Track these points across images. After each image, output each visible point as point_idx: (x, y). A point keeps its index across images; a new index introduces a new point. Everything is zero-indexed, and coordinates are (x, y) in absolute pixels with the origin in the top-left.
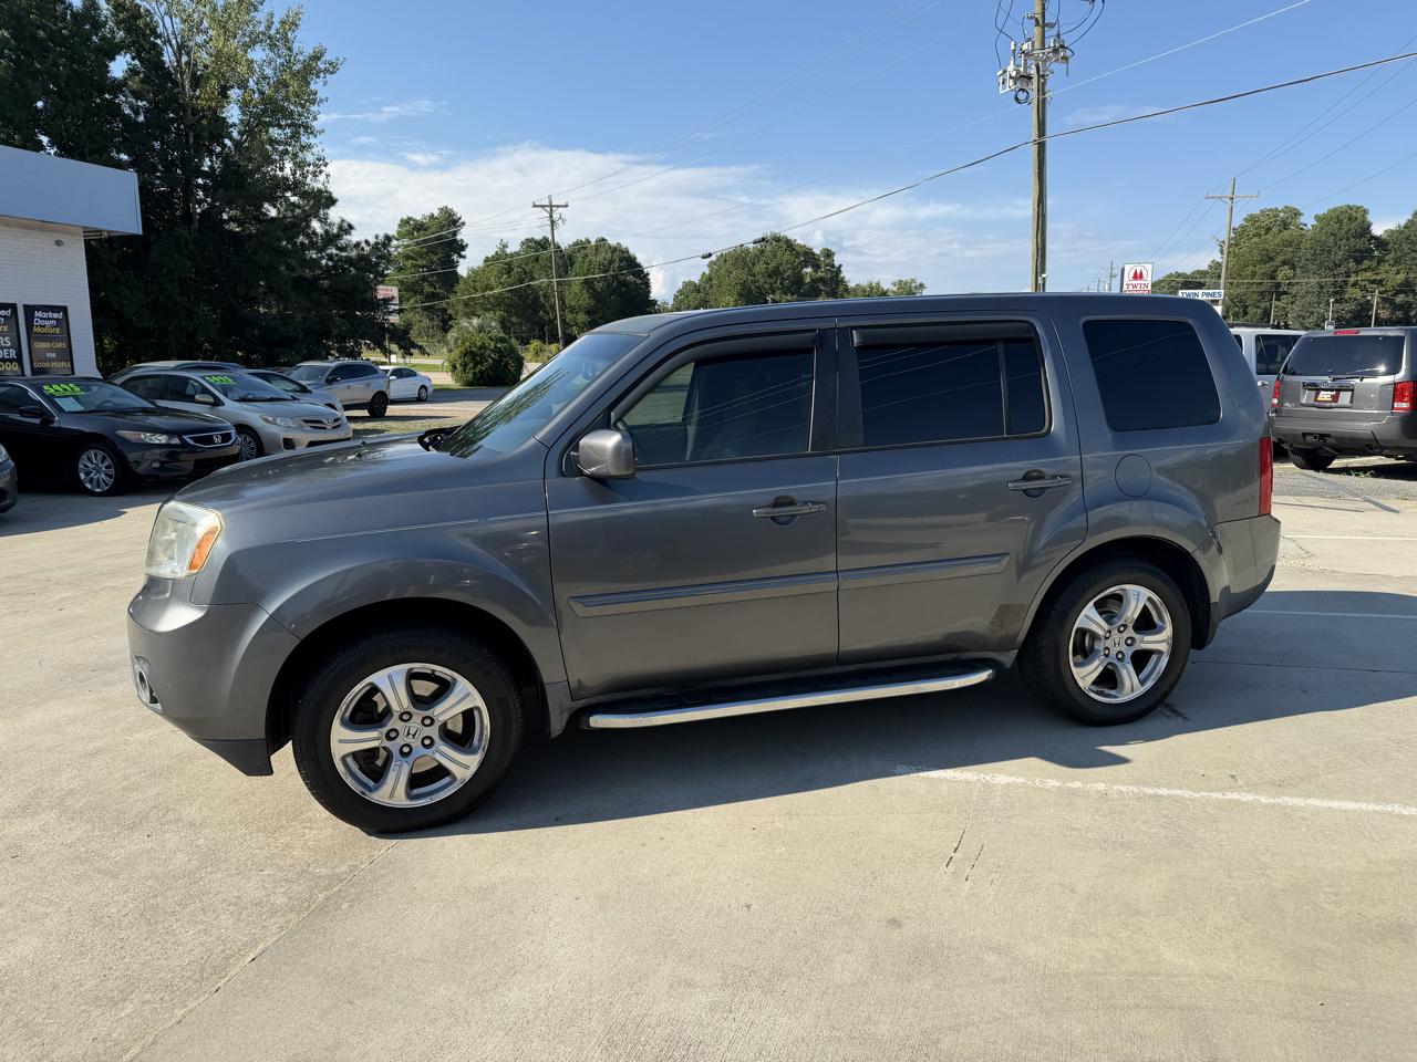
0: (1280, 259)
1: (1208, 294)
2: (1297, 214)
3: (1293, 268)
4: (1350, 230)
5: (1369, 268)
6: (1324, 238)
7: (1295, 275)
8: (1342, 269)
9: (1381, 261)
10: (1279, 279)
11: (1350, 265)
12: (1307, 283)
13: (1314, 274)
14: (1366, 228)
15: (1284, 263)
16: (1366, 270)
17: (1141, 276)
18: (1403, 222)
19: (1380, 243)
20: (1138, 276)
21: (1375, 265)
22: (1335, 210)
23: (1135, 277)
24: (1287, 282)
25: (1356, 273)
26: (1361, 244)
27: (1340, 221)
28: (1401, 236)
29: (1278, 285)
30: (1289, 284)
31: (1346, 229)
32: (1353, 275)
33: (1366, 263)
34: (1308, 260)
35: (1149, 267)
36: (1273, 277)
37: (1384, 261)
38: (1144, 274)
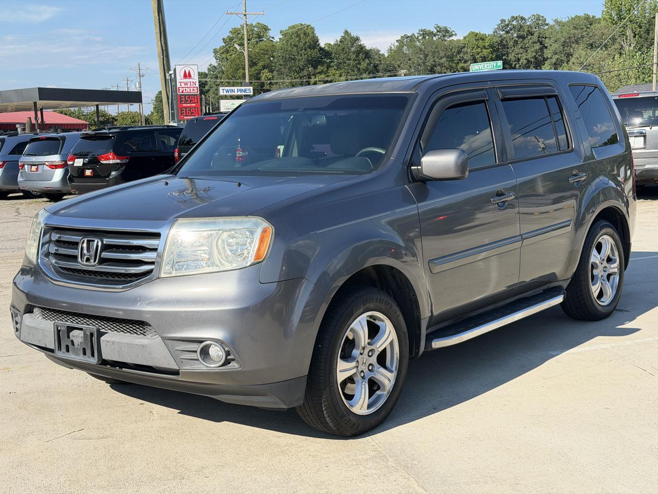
0: (261, 64)
1: (241, 91)
2: (266, 29)
3: (271, 71)
4: (306, 43)
5: (322, 72)
6: (289, 49)
7: (273, 76)
8: (305, 73)
9: (329, 67)
10: (263, 79)
11: (310, 69)
12: (282, 83)
13: (287, 76)
14: (316, 41)
15: (264, 67)
16: (320, 73)
17: (190, 76)
18: (339, 39)
19: (326, 53)
20: (187, 75)
21: (326, 69)
22: (293, 27)
23: (185, 76)
24: (269, 82)
25: (314, 75)
26: (315, 53)
27: (298, 36)
28: (340, 48)
29: (262, 85)
30: (271, 83)
31: (303, 42)
32: (313, 77)
33: (320, 68)
34: (281, 65)
35: (195, 68)
36: (259, 79)
37: (330, 67)
38: (192, 74)
